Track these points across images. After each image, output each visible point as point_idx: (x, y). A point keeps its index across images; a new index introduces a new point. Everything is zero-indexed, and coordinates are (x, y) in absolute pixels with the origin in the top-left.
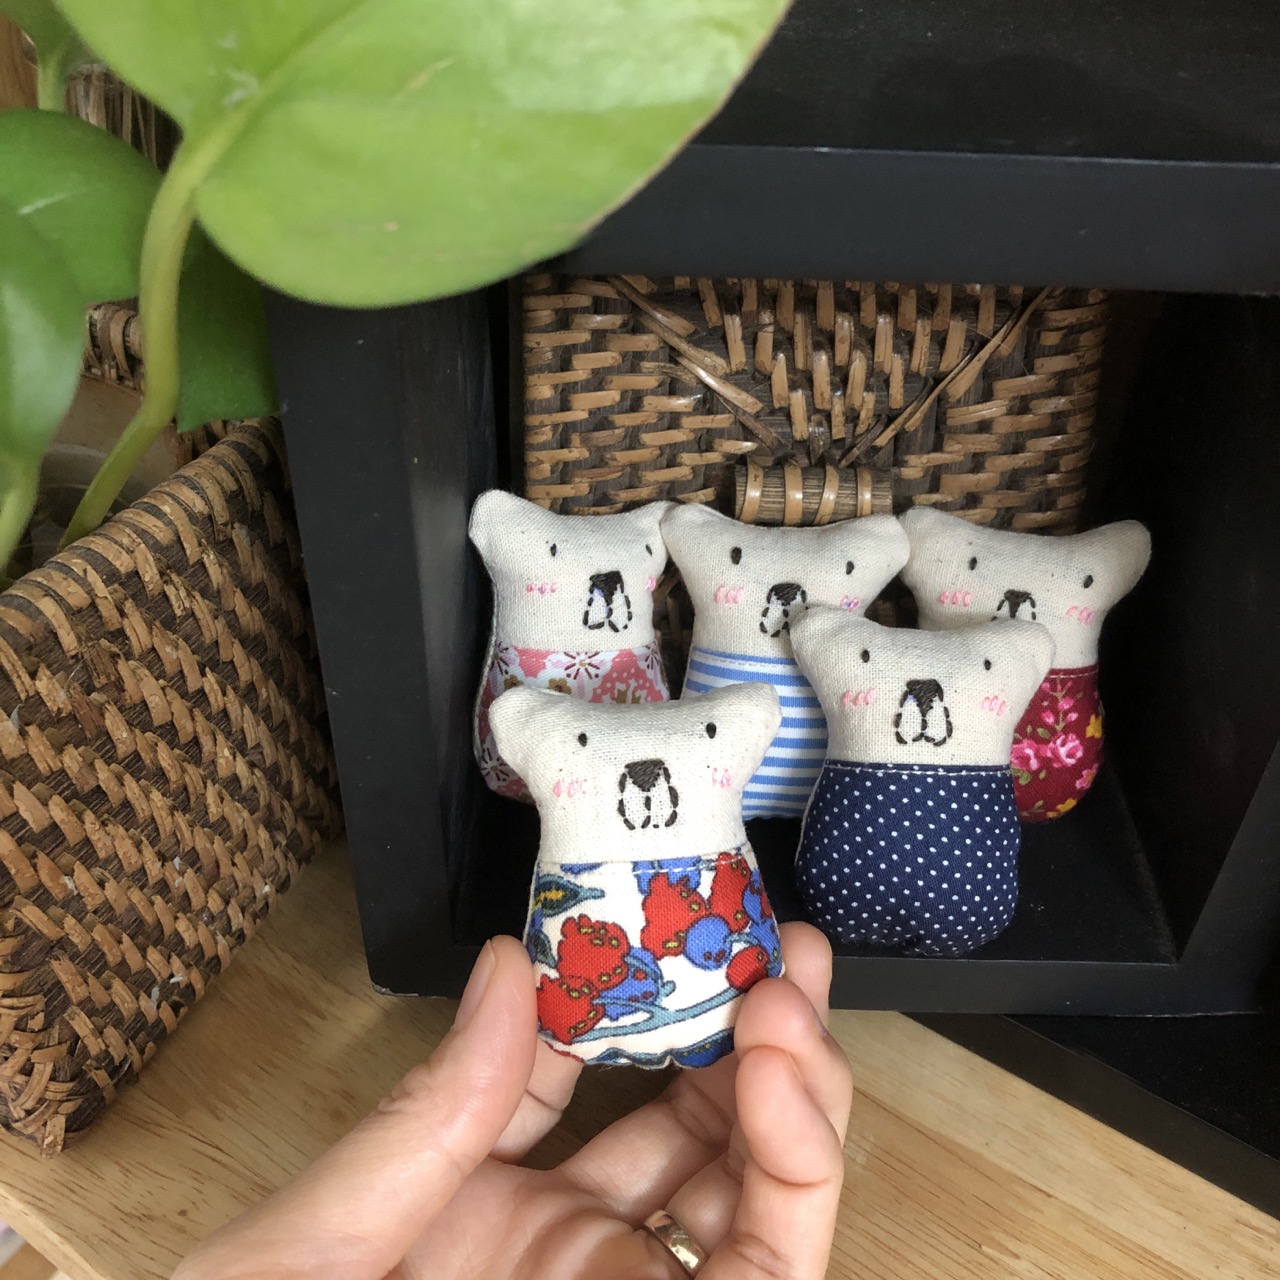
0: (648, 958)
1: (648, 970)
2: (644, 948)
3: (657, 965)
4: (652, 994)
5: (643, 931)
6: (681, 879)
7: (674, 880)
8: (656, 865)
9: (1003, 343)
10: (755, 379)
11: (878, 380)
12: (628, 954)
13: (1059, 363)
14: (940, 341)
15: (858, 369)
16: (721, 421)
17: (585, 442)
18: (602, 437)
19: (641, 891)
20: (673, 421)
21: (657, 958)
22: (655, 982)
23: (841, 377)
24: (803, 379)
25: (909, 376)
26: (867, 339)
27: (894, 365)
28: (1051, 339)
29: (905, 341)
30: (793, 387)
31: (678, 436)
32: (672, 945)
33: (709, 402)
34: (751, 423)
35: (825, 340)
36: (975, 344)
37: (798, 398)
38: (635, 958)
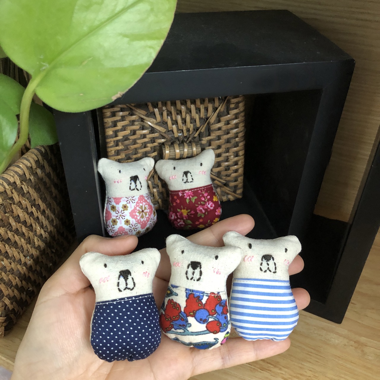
0: (185, 315)
1: (185, 319)
2: (184, 312)
3: (187, 318)
4: (185, 325)
5: (185, 307)
6: (198, 296)
7: (195, 296)
8: (192, 291)
9: (221, 108)
10: (164, 123)
11: (193, 121)
12: (180, 313)
13: (235, 111)
14: (206, 109)
15: (188, 119)
16: (156, 135)
17: (122, 144)
18: (127, 142)
19: (186, 296)
20: (144, 136)
21: (187, 316)
22: (186, 322)
23: (184, 121)
24: (175, 122)
25: (200, 119)
26: (189, 111)
27: (197, 117)
28: (232, 106)
29: (198, 110)
30: (173, 124)
31: (146, 140)
32: (192, 314)
33: (153, 130)
34: (164, 135)
35: (179, 112)
36: (215, 109)
37: (174, 127)
38: (182, 314)
